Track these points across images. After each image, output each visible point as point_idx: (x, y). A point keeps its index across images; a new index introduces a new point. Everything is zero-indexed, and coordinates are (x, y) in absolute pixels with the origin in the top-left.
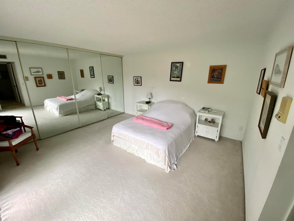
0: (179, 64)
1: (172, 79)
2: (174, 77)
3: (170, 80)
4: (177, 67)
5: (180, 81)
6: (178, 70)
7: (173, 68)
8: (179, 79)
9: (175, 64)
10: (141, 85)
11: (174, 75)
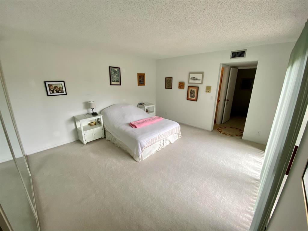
0: (117, 69)
1: (112, 83)
2: (114, 81)
3: (111, 84)
4: (115, 72)
5: (120, 85)
6: (117, 75)
7: (112, 73)
8: (119, 83)
9: (113, 68)
10: (66, 94)
11: (114, 80)
